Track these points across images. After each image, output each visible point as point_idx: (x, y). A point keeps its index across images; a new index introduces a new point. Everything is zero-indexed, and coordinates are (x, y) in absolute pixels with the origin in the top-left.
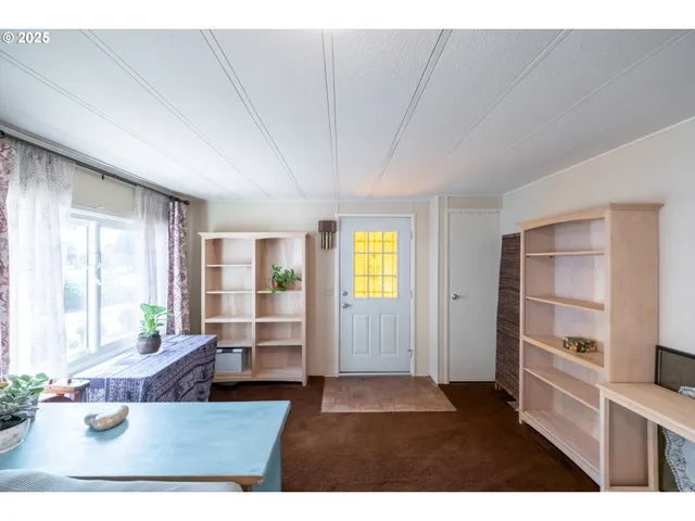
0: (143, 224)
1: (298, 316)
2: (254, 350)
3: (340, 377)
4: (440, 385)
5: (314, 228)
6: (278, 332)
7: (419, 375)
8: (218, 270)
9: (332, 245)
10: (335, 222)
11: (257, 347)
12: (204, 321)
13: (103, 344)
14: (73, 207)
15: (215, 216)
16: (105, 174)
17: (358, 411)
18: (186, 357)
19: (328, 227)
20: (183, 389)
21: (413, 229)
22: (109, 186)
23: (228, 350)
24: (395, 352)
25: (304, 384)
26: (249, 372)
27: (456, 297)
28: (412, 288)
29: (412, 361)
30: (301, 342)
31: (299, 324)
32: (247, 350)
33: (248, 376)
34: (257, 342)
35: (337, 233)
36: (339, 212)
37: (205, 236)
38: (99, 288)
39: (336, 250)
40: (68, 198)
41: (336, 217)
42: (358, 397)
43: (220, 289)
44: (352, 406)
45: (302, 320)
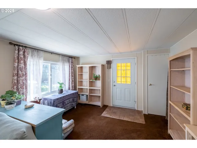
0: (62, 64)
1: (100, 87)
2: (88, 96)
3: (113, 107)
4: (144, 114)
5: (105, 63)
6: (96, 92)
7: (138, 110)
8: (82, 75)
9: (110, 68)
10: (111, 61)
11: (89, 95)
12: (78, 87)
13: (52, 91)
14: (44, 61)
15: (81, 61)
16: (52, 53)
17: (111, 117)
18: (66, 95)
19: (109, 63)
20: (65, 103)
21: (136, 62)
22: (53, 56)
23: (83, 95)
24: (130, 101)
25: (101, 107)
26: (88, 101)
27: (151, 85)
28: (136, 81)
29: (136, 105)
30: (100, 95)
31: (100, 90)
32: (87, 95)
33: (87, 102)
34: (89, 94)
35: (112, 64)
36: (112, 58)
37: (78, 66)
38: (51, 78)
39: (112, 69)
40: (42, 59)
41: (111, 59)
42: (115, 113)
43: (82, 79)
44: (111, 115)
45: (100, 89)
